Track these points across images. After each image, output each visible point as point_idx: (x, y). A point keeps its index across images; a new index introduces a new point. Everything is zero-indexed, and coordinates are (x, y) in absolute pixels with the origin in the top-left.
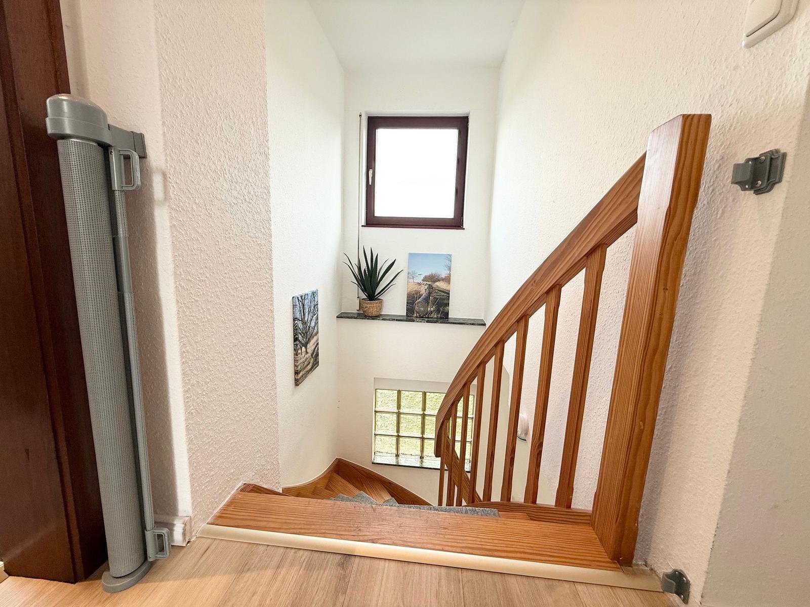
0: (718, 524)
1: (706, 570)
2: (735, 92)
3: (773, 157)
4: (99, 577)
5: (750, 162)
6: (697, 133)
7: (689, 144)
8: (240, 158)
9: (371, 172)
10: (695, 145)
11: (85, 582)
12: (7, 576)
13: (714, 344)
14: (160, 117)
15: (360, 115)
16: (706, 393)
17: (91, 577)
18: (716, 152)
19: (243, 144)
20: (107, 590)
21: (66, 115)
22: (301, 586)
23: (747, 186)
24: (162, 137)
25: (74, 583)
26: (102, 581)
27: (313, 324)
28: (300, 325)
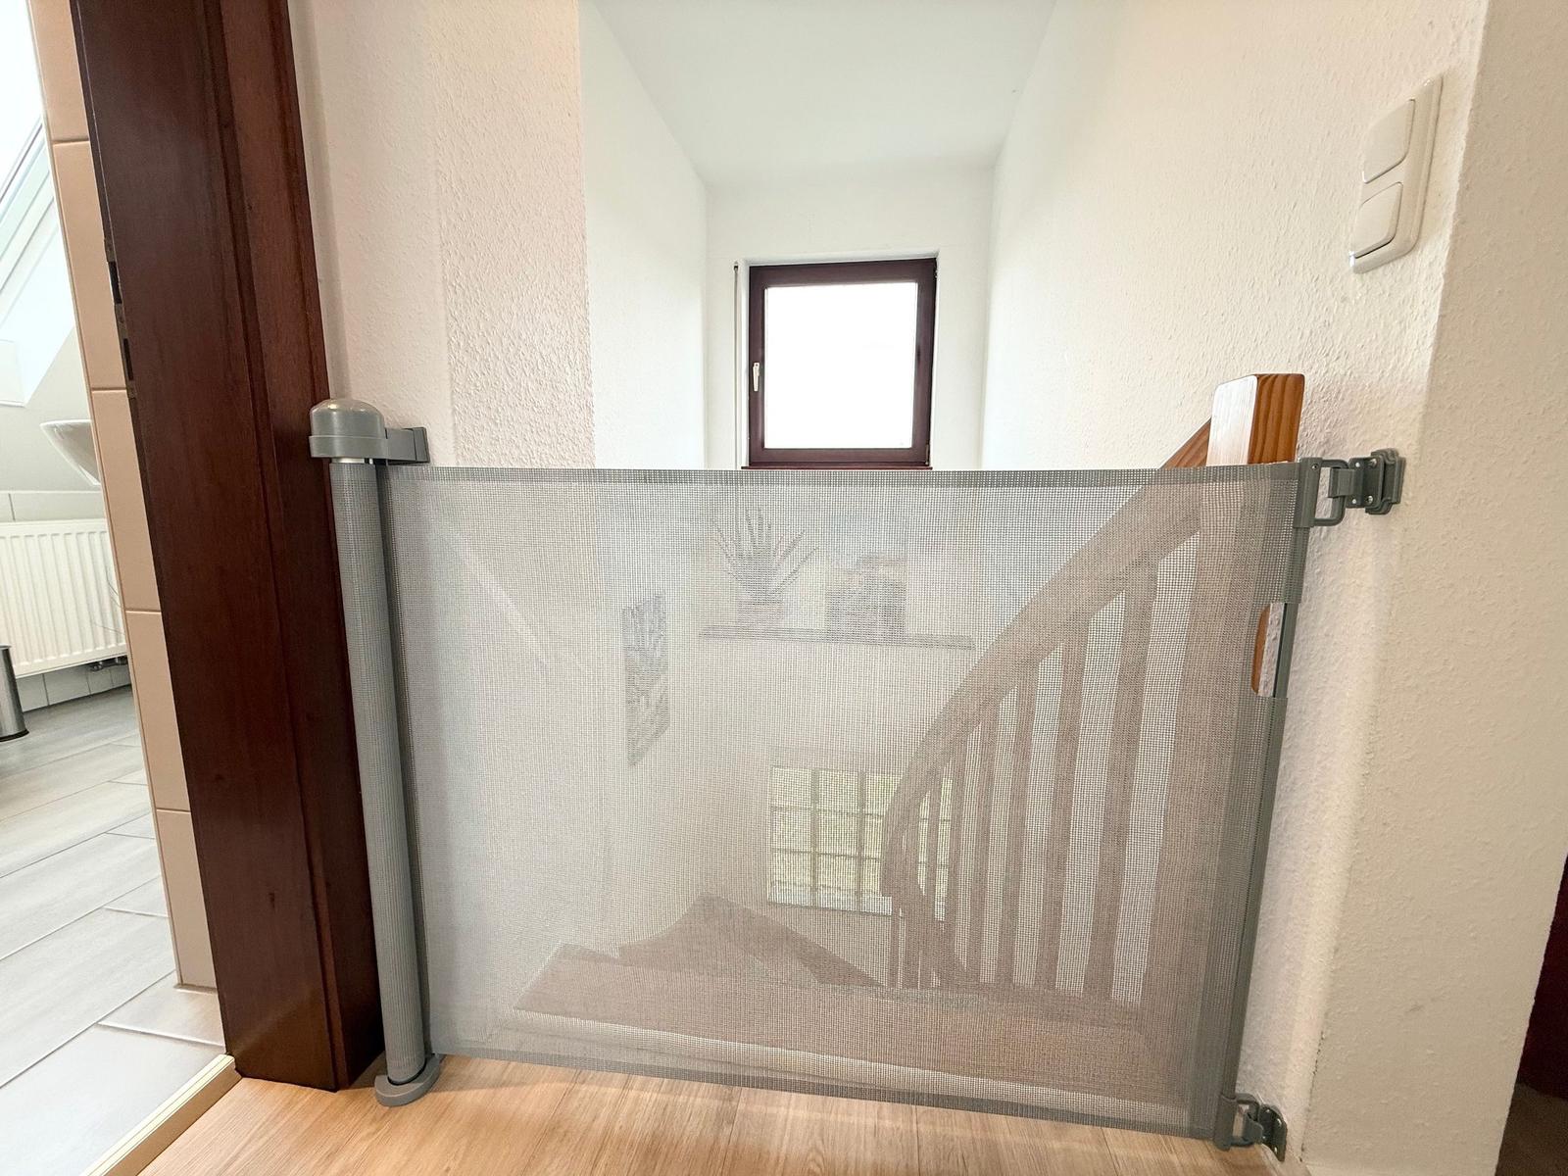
0: (1322, 1033)
1: (1307, 1105)
2: (1344, 338)
3: (1387, 462)
4: (371, 1084)
5: (1358, 465)
6: (1281, 404)
7: (1270, 422)
8: (552, 425)
9: (756, 368)
10: (1279, 424)
11: (349, 1091)
12: (240, 1076)
13: (1318, 743)
14: (449, 403)
15: (736, 267)
16: (1307, 821)
17: (356, 1083)
18: (1319, 429)
19: (555, 403)
20: (384, 1102)
21: (337, 431)
22: (665, 1109)
23: (1354, 501)
24: (451, 431)
25: (334, 1090)
26: (376, 1089)
27: (658, 654)
28: (637, 657)
